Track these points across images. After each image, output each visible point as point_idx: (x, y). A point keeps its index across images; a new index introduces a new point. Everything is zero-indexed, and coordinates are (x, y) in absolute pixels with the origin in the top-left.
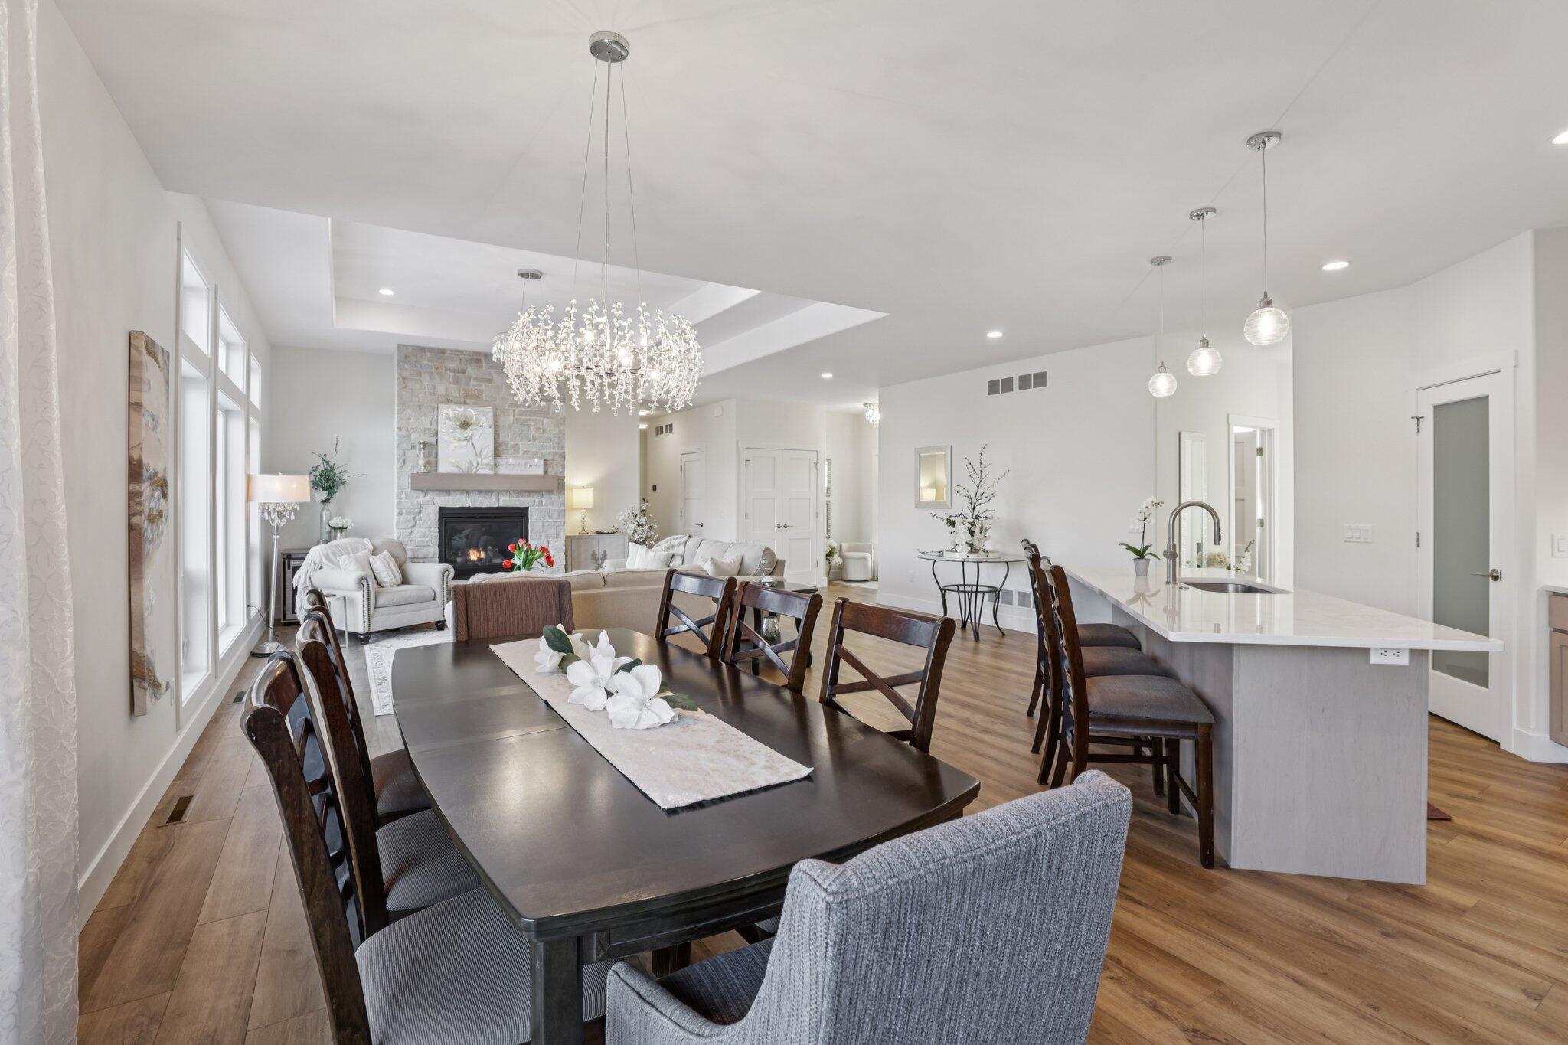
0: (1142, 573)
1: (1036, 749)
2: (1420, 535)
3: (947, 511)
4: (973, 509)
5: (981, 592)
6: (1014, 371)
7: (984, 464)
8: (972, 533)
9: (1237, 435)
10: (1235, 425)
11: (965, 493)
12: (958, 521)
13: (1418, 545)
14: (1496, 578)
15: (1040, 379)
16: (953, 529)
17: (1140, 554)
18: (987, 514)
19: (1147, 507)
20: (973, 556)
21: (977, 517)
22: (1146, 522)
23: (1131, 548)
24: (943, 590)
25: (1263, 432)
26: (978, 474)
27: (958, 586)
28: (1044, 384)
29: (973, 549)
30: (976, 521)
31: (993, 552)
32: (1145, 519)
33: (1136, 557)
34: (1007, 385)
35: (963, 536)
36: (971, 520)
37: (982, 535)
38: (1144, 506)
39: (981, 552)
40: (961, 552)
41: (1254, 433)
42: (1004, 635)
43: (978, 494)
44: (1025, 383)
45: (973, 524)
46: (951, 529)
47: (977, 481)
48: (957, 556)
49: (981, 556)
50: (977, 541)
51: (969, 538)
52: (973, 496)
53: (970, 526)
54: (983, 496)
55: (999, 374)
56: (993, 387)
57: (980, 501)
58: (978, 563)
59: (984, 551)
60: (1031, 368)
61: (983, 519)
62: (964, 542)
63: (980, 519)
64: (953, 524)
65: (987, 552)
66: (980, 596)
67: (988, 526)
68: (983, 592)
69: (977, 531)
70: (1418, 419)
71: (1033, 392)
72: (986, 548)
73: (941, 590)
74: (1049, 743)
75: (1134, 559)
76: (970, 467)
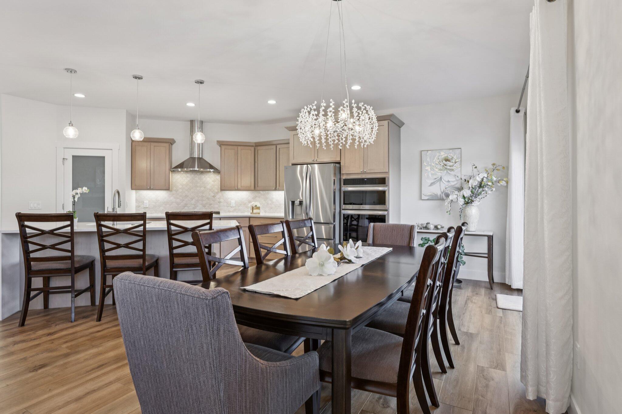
2: (64, 205)
13: (63, 209)
70: (64, 159)
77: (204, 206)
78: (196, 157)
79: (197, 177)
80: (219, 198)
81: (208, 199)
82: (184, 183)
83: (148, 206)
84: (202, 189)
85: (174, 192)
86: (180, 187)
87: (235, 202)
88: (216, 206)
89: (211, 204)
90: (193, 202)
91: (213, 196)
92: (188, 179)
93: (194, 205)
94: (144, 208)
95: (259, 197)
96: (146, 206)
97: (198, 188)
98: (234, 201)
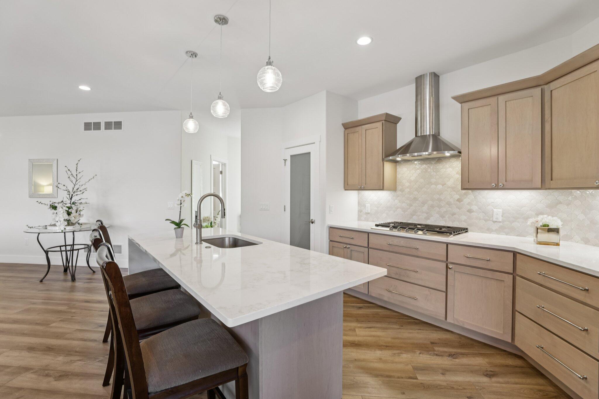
0: (180, 236)
1: (106, 383)
2: (286, 206)
3: (52, 200)
4: (71, 199)
5: (76, 250)
6: (102, 118)
7: (79, 170)
8: (69, 214)
9: (214, 165)
10: (214, 160)
11: (65, 188)
12: (59, 206)
13: (285, 211)
14: (312, 223)
15: (118, 125)
16: (55, 211)
17: (179, 225)
18: (83, 201)
19: (182, 197)
20: (69, 228)
21: (74, 203)
22: (182, 205)
23: (173, 222)
24: (47, 252)
25: (222, 164)
26: (75, 177)
27: (60, 247)
28: (120, 128)
29: (69, 223)
30: (73, 206)
31: (85, 224)
32: (181, 204)
33: (176, 227)
34: (97, 126)
35: (61, 216)
36: (69, 205)
37: (77, 214)
38: (180, 196)
39: (77, 225)
40: (60, 226)
41: (219, 165)
42: (94, 272)
43: (75, 189)
44: (108, 126)
45: (69, 208)
46: (53, 211)
47: (74, 181)
48: (56, 229)
49: (77, 227)
50: (73, 218)
51: (67, 217)
52: (71, 190)
53: (67, 209)
54: (79, 190)
55: (92, 119)
56: (88, 126)
57: (76, 193)
58: (73, 232)
59: (79, 224)
60: (113, 118)
61: (78, 204)
62: (62, 220)
63: (76, 204)
64: (55, 208)
65: (81, 224)
66: (75, 253)
67: (81, 209)
68: (78, 250)
69: (73, 211)
70: (285, 160)
71: (113, 132)
72: (80, 222)
73: (45, 251)
74: (116, 377)
75: (175, 228)
76: (69, 172)
77: (443, 217)
78: (428, 134)
79: (430, 168)
80: (469, 204)
81: (449, 204)
82: (413, 178)
83: (369, 212)
84: (440, 187)
85: (399, 193)
86: (407, 184)
87: (503, 214)
88: (463, 218)
89: (453, 214)
90: (425, 208)
91: (458, 200)
92: (419, 171)
93: (427, 213)
94: (366, 213)
95: (568, 204)
96: (368, 211)
97: (433, 186)
98: (501, 210)
